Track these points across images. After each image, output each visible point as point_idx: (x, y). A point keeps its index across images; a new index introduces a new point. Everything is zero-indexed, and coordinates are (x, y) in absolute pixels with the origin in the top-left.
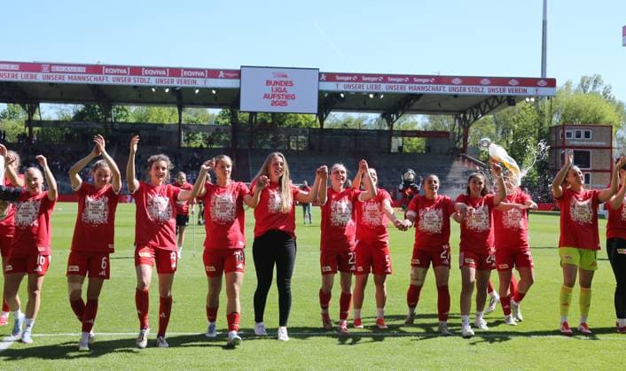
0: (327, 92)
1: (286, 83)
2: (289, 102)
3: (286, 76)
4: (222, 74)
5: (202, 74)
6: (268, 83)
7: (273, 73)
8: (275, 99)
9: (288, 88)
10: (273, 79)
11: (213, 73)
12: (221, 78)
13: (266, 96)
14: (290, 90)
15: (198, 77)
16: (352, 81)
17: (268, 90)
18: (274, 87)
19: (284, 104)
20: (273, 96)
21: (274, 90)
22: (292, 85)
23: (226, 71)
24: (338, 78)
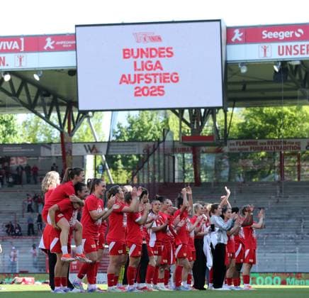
0: (244, 63)
1: (160, 52)
2: (168, 87)
3: (159, 39)
4: (49, 43)
5: (16, 45)
6: (127, 53)
7: (135, 34)
8: (142, 84)
9: (164, 61)
10: (135, 46)
11: (34, 43)
12: (49, 50)
13: (124, 79)
14: (168, 65)
15: (7, 51)
16: (294, 39)
17: (128, 67)
18: (139, 61)
19: (159, 91)
20: (138, 78)
21: (139, 66)
22: (171, 55)
23: (56, 37)
24: (266, 35)
